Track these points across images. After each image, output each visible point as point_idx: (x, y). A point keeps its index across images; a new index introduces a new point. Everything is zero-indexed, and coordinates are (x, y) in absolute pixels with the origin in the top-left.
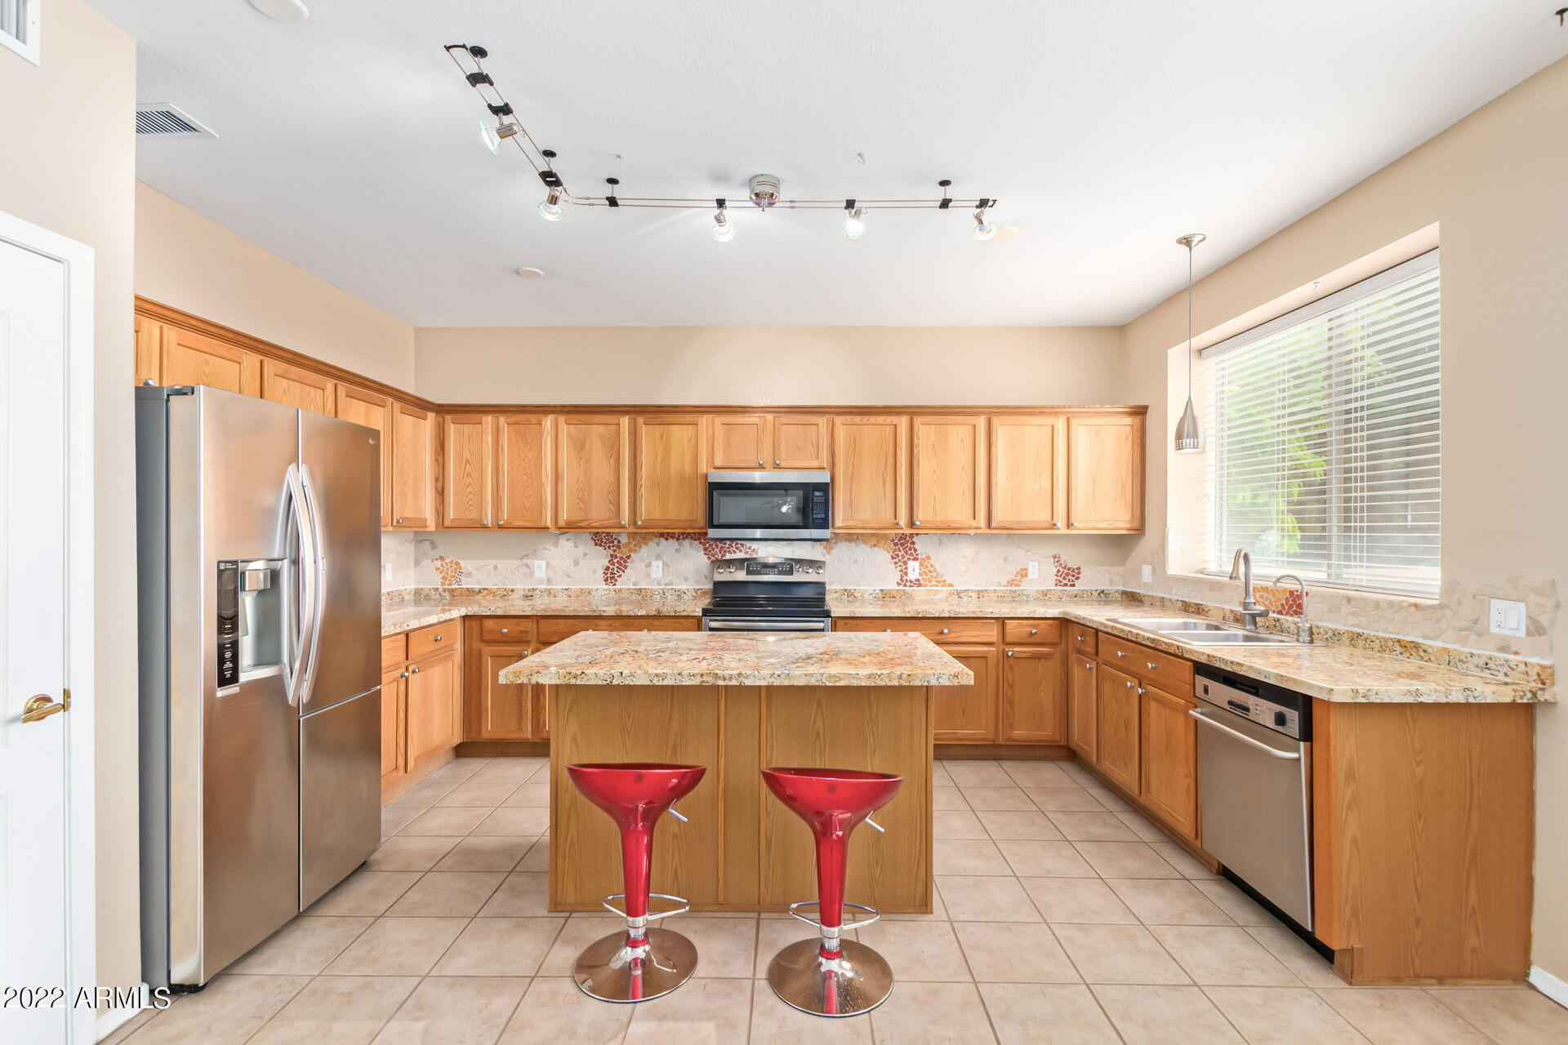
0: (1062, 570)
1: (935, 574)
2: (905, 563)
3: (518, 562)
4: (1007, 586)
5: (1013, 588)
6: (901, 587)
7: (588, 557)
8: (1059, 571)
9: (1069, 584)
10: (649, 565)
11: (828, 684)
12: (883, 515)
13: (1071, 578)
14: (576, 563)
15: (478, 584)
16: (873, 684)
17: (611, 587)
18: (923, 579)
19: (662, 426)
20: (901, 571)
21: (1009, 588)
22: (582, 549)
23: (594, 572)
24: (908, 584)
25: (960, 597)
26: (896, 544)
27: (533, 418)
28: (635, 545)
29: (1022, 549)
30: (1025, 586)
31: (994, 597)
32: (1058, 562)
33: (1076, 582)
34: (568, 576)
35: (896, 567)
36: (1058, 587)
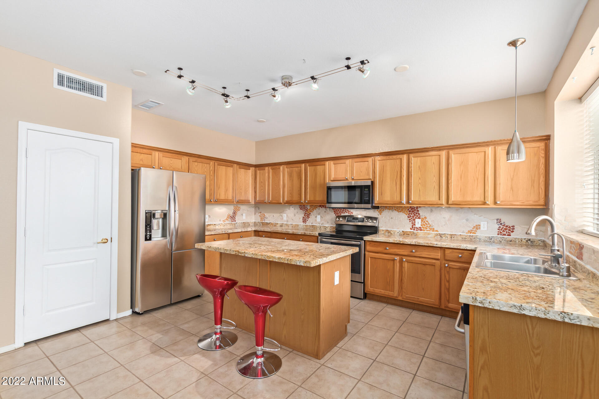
0: (502, 227)
1: (429, 226)
2: (414, 220)
3: (279, 215)
4: (468, 233)
5: (472, 234)
6: (412, 230)
7: (298, 213)
8: (500, 227)
9: (507, 234)
10: (316, 217)
11: (267, 259)
12: (396, 199)
13: (508, 231)
14: (295, 215)
15: (269, 221)
16: (279, 261)
17: (304, 224)
18: (423, 227)
19: (314, 166)
20: (412, 223)
21: (469, 234)
22: (296, 211)
23: (300, 218)
24: (416, 229)
25: (441, 237)
26: (410, 211)
27: (277, 167)
28: (312, 210)
29: (477, 215)
30: (479, 234)
31: (460, 238)
32: (499, 222)
33: (512, 234)
34: (293, 220)
35: (410, 222)
36: (499, 236)
